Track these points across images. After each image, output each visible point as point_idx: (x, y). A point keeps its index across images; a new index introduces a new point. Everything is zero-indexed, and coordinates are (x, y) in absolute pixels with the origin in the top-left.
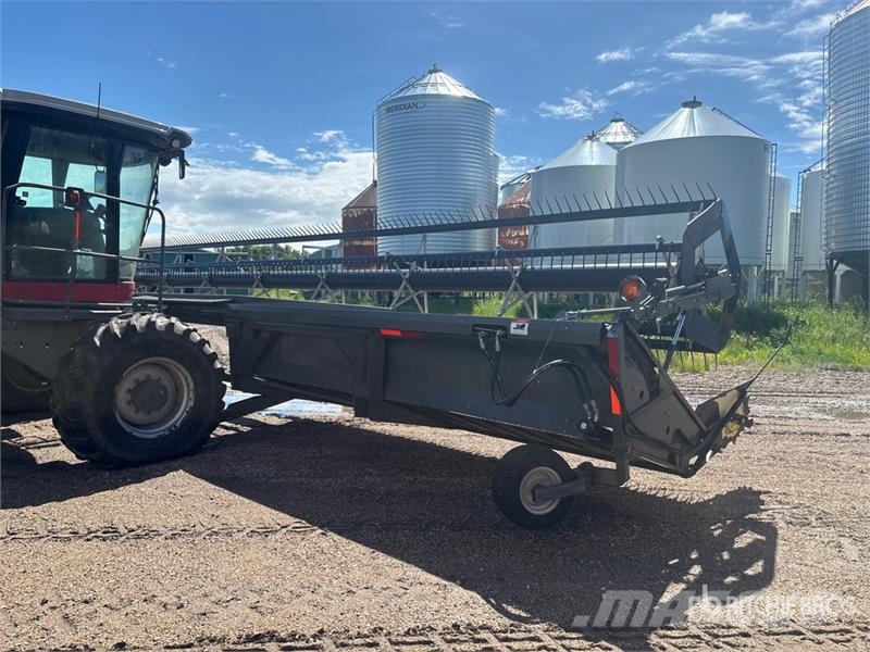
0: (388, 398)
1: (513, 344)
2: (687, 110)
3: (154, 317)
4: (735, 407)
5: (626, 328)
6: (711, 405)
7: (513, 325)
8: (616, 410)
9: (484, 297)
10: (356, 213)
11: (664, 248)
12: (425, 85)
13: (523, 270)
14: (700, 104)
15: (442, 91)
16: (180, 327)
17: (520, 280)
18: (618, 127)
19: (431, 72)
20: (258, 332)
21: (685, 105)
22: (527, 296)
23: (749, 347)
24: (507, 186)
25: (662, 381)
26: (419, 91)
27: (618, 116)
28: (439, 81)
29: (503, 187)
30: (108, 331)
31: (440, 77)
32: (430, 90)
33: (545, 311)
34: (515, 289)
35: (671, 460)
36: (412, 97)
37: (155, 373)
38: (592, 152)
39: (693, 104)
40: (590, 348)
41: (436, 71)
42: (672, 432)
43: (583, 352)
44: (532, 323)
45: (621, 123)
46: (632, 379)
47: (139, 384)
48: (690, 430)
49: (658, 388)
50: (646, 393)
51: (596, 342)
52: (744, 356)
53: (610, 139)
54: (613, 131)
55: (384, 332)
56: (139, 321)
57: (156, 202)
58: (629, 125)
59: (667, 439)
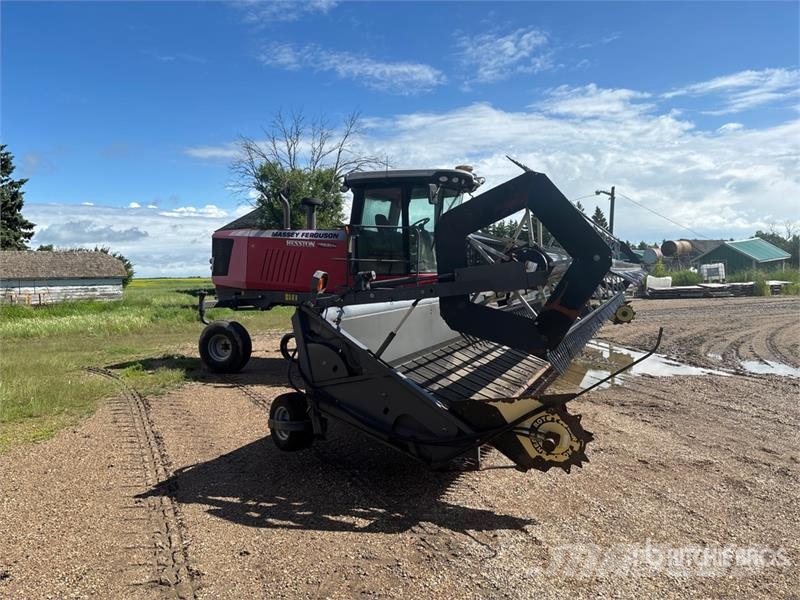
59: (388, 420)
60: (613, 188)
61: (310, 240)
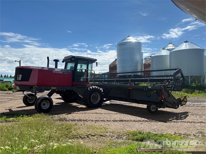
0: (130, 98)
1: (149, 89)
2: (185, 43)
3: (93, 87)
4: (184, 99)
5: (164, 87)
6: (179, 99)
7: (149, 87)
8: (163, 98)
9: (141, 83)
10: (112, 66)
11: (171, 76)
12: (127, 40)
13: (150, 79)
14: (188, 42)
15: (131, 41)
16: (99, 88)
17: (149, 80)
18: (171, 45)
19: (128, 37)
20: (107, 89)
21: (185, 42)
22: (151, 83)
23: (199, 93)
24: (145, 59)
25: (170, 94)
26: (126, 41)
27: (170, 43)
28: (130, 39)
29: (144, 59)
30: (90, 88)
31: (130, 38)
32: (128, 41)
33: (154, 85)
34: (149, 82)
35: (173, 106)
36: (124, 42)
37: (95, 95)
38: (164, 52)
39: (186, 42)
40: (159, 89)
41: (129, 36)
42: (172, 102)
43: (159, 90)
44: (152, 87)
45: (171, 44)
46: (166, 94)
47: (93, 96)
48: (176, 102)
49: (170, 95)
50: (168, 96)
51: (160, 89)
52: (198, 95)
53: (169, 48)
54: (170, 46)
55: (129, 88)
56: (94, 87)
57: (92, 70)
58: (173, 45)
59: (172, 103)
60: (20, 61)
61: (61, 72)
